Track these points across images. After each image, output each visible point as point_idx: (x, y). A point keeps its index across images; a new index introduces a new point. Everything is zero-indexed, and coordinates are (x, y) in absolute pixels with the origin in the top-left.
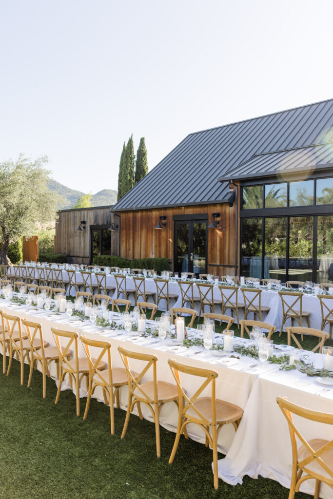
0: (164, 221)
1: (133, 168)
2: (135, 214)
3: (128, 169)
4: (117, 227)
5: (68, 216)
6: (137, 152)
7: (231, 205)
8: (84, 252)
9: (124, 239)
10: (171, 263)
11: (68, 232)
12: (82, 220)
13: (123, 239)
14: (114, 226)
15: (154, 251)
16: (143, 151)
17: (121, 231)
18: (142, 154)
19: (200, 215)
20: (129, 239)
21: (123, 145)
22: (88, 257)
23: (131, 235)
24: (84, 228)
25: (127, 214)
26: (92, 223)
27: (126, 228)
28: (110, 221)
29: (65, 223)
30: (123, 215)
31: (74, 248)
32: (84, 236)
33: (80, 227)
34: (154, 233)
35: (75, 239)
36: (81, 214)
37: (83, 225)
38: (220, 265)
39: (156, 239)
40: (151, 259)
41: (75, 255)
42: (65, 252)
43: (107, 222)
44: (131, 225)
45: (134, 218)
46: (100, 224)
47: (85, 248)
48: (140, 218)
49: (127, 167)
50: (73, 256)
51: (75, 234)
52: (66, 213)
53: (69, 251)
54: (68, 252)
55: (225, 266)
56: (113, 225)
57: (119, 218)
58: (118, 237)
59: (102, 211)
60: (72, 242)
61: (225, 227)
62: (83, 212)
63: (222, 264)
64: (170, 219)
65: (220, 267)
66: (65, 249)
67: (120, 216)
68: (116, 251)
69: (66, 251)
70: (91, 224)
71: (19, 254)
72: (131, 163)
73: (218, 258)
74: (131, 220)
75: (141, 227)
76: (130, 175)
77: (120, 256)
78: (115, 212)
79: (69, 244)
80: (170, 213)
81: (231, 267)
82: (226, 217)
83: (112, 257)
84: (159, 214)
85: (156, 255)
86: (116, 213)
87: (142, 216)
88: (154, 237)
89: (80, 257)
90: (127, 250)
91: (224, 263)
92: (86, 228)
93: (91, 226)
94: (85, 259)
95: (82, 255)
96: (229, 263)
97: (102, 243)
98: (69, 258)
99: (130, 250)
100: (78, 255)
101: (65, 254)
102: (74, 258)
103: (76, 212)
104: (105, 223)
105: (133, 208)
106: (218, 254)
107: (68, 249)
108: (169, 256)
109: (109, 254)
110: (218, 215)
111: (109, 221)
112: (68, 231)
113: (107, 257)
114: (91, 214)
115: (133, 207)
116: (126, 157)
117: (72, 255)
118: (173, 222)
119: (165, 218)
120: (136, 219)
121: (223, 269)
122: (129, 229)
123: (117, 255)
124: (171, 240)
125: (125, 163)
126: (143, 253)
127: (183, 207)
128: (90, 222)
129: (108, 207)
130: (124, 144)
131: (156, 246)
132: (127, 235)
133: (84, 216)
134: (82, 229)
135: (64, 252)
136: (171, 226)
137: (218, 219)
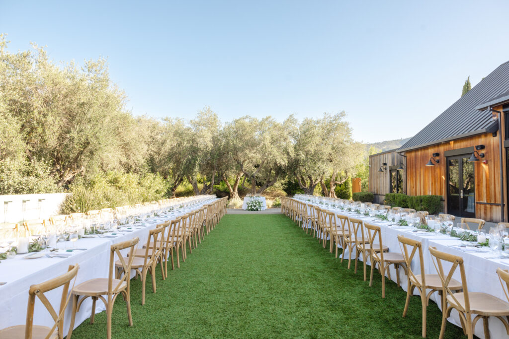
0: (437, 158)
2: (416, 153)
4: (405, 166)
5: (376, 160)
7: (495, 135)
8: (386, 191)
10: (444, 200)
11: (376, 174)
12: (385, 162)
13: (408, 178)
14: (402, 166)
15: (430, 189)
17: (407, 170)
19: (467, 148)
20: (413, 177)
23: (414, 174)
24: (386, 169)
25: (411, 154)
26: (390, 165)
27: (411, 168)
28: (402, 162)
29: (375, 166)
30: (408, 155)
31: (380, 187)
32: (386, 177)
33: (381, 169)
34: (430, 171)
35: (380, 179)
36: (384, 157)
37: (385, 167)
38: (487, 203)
39: (432, 176)
44: (414, 164)
45: (416, 157)
46: (395, 165)
47: (386, 187)
48: (420, 156)
50: (380, 195)
51: (380, 175)
52: (375, 157)
53: (377, 191)
55: (491, 204)
60: (378, 182)
61: (491, 160)
62: (385, 155)
63: (489, 202)
64: (442, 155)
65: (487, 206)
66: (375, 188)
67: (406, 157)
68: (405, 190)
69: (375, 190)
71: (350, 193)
73: (485, 195)
74: (414, 159)
75: (420, 166)
77: (407, 194)
78: (400, 153)
79: (377, 184)
80: (442, 149)
81: (498, 205)
82: (490, 148)
84: (433, 152)
85: (432, 193)
87: (421, 154)
88: (430, 175)
90: (411, 188)
91: (490, 201)
93: (389, 167)
95: (385, 193)
96: (495, 201)
97: (397, 182)
98: (377, 196)
99: (413, 187)
100: (382, 194)
101: (374, 193)
102: (380, 197)
103: (380, 156)
104: (399, 164)
106: (485, 190)
108: (442, 193)
110: (482, 147)
114: (390, 156)
117: (379, 193)
118: (445, 158)
119: (437, 155)
121: (490, 208)
122: (413, 168)
124: (443, 177)
126: (422, 191)
127: (452, 142)
128: (389, 163)
131: (432, 184)
132: (411, 174)
133: (385, 159)
134: (384, 170)
136: (443, 163)
137: (483, 151)
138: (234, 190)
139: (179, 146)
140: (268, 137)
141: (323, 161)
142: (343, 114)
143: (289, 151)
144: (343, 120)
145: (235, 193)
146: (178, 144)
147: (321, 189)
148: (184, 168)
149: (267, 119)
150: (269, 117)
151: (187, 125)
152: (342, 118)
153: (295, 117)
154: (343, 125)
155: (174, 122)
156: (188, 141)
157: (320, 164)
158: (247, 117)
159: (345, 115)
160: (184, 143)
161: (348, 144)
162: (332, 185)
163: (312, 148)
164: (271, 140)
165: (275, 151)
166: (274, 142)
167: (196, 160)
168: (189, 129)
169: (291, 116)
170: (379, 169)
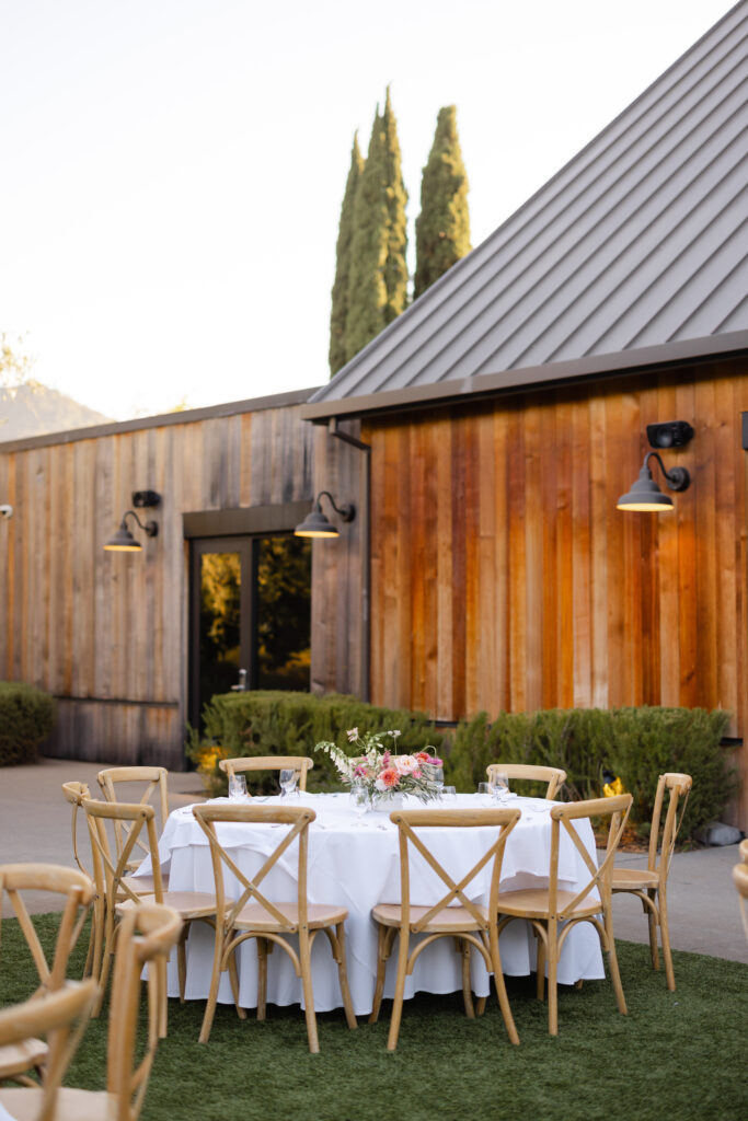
0: (675, 461)
1: (403, 251)
3: (376, 257)
4: (350, 515)
5: (62, 471)
6: (420, 177)
8: (150, 676)
9: (393, 586)
11: (61, 562)
12: (142, 487)
13: (389, 591)
14: (328, 512)
15: (601, 664)
16: (449, 167)
17: (377, 537)
18: (443, 182)
20: (432, 585)
21: (351, 147)
22: (175, 704)
23: (445, 562)
24: (153, 531)
25: (413, 432)
26: (198, 501)
27: (409, 519)
28: (307, 484)
29: (48, 507)
30: (387, 443)
31: (92, 650)
32: (150, 580)
33: (125, 526)
34: (600, 542)
35: (100, 595)
36: (134, 451)
37: (144, 516)
39: (617, 581)
40: (593, 717)
41: (100, 692)
42: (45, 675)
43: (288, 489)
44: (444, 500)
45: (466, 451)
46: (244, 505)
47: (152, 650)
48: (500, 446)
49: (370, 248)
50: (90, 699)
51: (100, 572)
52: (54, 452)
53: (67, 670)
54: (60, 672)
56: (324, 501)
57: (364, 455)
58: (357, 579)
59: (256, 421)
60: (80, 619)
62: (142, 439)
64: (723, 439)
66: (45, 655)
67: (367, 448)
68: (340, 669)
69: (51, 667)
70: (189, 509)
72: (391, 228)
74: (443, 466)
75: (509, 508)
76: (391, 289)
77: (369, 697)
78: (340, 417)
79: (64, 626)
80: (719, 400)
83: (318, 700)
84: (637, 416)
85: (617, 694)
86: (346, 426)
88: (601, 570)
89: (125, 702)
90: (416, 659)
92: (164, 532)
93: (189, 520)
94: (153, 713)
95: (137, 691)
97: (256, 622)
98: (63, 709)
99: (433, 655)
100: (117, 690)
101: (42, 684)
102: (93, 710)
103: (103, 441)
104: (276, 498)
105: (461, 382)
107: (60, 659)
108: (721, 693)
109: (300, 682)
111: (298, 480)
112: (61, 552)
113: (292, 700)
114: (193, 449)
115: (455, 376)
116: (367, 196)
117: (81, 689)
119: (683, 435)
120: (474, 459)
122: (431, 525)
123: (346, 691)
125: (363, 226)
126: (528, 675)
128: (186, 495)
129: (291, 400)
130: (355, 143)
131: (619, 629)
132: (419, 565)
133: (151, 463)
134: (140, 535)
135: (37, 676)
136: (728, 488)
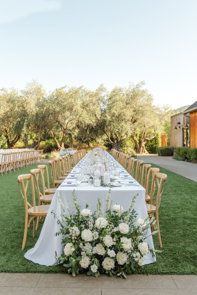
138: (61, 146)
139: (11, 111)
140: (79, 102)
141: (126, 122)
142: (143, 83)
143: (96, 114)
144: (143, 88)
145: (62, 147)
146: (11, 109)
147: (134, 144)
148: (15, 127)
149: (80, 88)
150: (83, 86)
151: (20, 94)
152: (143, 86)
153: (105, 86)
154: (143, 91)
155: (9, 91)
156: (19, 107)
157: (123, 123)
158: (65, 87)
159: (144, 84)
160: (15, 108)
161: (147, 108)
162: (143, 141)
163: (116, 111)
164: (82, 105)
165: (85, 114)
166: (85, 106)
167: (24, 121)
168: (21, 97)
169: (101, 85)
170: (174, 127)
